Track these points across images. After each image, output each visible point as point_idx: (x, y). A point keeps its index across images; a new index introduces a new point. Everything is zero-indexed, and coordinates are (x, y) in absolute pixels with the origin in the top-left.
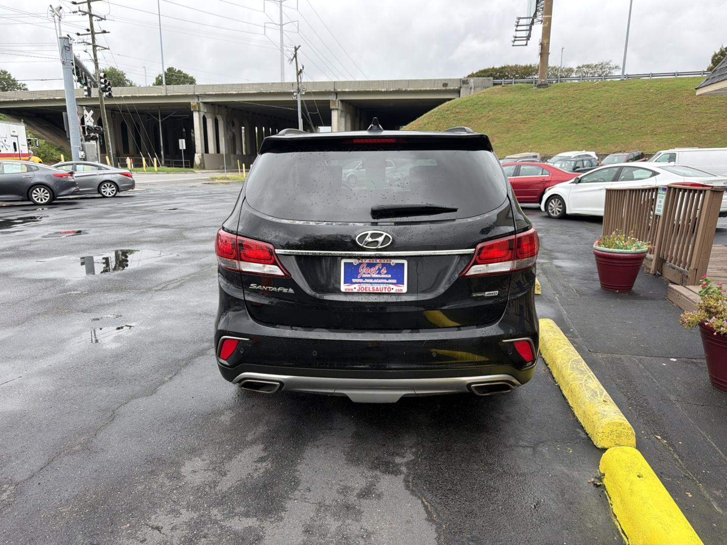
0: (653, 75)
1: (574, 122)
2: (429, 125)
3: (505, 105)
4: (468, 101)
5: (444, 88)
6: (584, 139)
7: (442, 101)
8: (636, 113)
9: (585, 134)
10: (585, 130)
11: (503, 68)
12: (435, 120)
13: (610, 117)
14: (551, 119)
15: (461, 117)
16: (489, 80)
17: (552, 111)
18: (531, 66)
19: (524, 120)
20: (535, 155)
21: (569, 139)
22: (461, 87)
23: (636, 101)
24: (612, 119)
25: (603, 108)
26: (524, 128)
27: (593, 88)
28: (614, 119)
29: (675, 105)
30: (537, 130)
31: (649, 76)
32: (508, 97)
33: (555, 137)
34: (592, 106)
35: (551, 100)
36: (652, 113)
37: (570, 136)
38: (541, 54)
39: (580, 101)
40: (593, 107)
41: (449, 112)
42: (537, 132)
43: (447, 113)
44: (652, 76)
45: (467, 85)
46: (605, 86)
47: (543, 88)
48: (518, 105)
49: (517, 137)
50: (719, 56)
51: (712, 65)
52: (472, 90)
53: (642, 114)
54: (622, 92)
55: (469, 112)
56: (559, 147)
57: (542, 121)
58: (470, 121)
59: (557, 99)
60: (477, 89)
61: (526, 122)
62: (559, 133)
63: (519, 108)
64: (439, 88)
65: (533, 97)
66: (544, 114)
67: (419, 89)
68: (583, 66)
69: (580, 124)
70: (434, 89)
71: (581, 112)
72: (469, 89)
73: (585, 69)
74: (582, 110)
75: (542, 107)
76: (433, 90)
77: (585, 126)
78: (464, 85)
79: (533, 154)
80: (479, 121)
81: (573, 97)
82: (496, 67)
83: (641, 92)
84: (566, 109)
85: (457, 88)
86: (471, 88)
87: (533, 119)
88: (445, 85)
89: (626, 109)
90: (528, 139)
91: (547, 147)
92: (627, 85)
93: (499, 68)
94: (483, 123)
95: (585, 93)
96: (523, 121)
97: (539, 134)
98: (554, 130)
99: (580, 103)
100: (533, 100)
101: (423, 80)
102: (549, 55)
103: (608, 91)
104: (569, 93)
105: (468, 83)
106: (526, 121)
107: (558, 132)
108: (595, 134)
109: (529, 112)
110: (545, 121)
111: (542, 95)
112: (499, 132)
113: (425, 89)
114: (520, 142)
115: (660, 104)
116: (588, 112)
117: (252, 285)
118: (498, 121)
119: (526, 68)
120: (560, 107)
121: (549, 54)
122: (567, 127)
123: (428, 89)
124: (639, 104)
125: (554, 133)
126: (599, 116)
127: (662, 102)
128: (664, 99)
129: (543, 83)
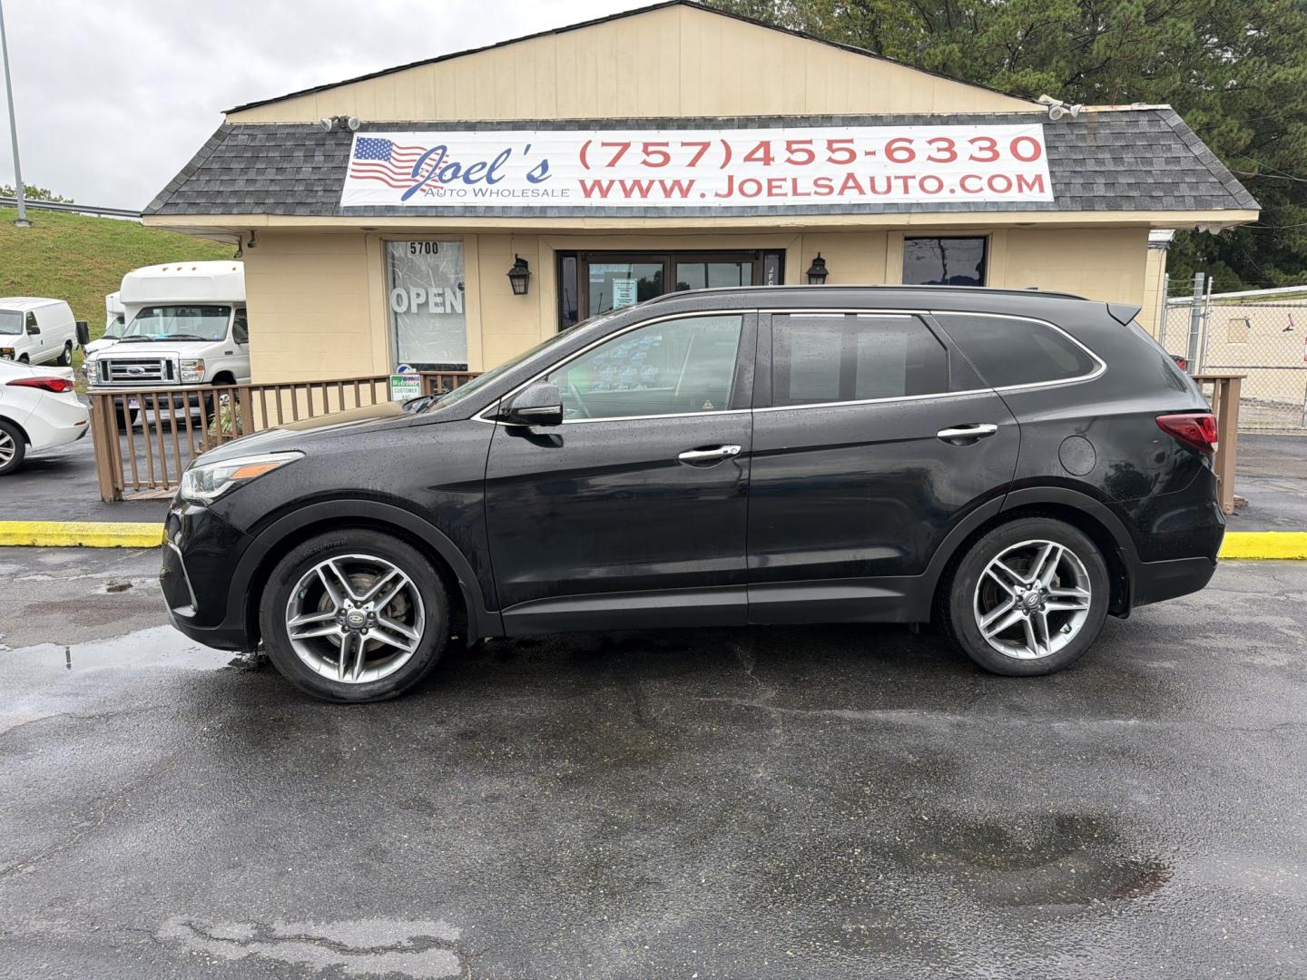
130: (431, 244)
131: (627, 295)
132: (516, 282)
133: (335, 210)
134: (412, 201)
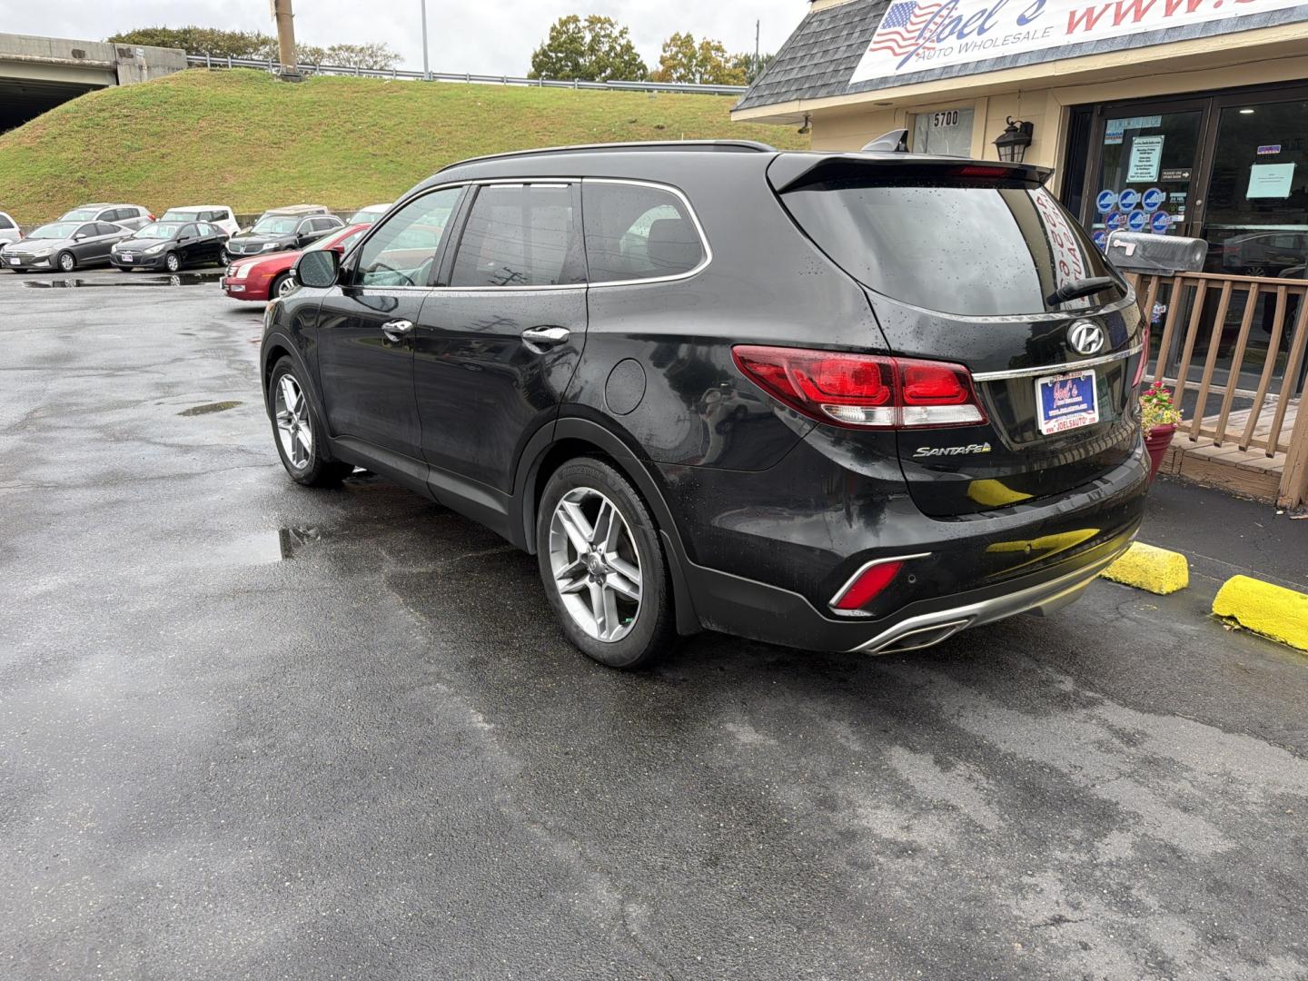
0: (471, 78)
1: (370, 149)
2: (65, 139)
3: (228, 108)
4: (144, 93)
5: (77, 61)
6: (394, 183)
7: (80, 90)
8: (467, 141)
9: (393, 173)
10: (392, 166)
11: (186, 32)
12: (76, 128)
13: (427, 144)
14: (326, 142)
15: (139, 127)
16: (178, 54)
17: (323, 127)
18: (242, 34)
19: (277, 141)
20: (320, 209)
21: (368, 180)
22: (117, 63)
23: (460, 119)
24: (430, 148)
25: (413, 129)
26: (280, 157)
27: (385, 90)
28: (435, 148)
29: (519, 131)
30: (307, 162)
31: (466, 79)
32: (232, 93)
33: (342, 177)
34: (393, 123)
35: (316, 106)
36: (491, 141)
37: (369, 177)
38: (277, 14)
39: (370, 113)
40: (395, 125)
41: (106, 114)
42: (308, 164)
43: (101, 115)
44: (470, 80)
45: (130, 60)
46: (403, 88)
47: (293, 81)
48: (255, 111)
49: (271, 173)
50: (541, 57)
51: (533, 70)
52: (145, 72)
53: (476, 143)
54: (435, 102)
55: (153, 118)
56: (355, 196)
57: (311, 145)
58: (163, 137)
59: (327, 105)
60: (155, 71)
61: (281, 146)
62: (349, 170)
63: (260, 118)
64: (66, 61)
65: (280, 98)
66: (310, 132)
67: (14, 56)
68: (340, 48)
69: (381, 156)
70: (54, 60)
71: (377, 132)
72: (138, 70)
73: (344, 54)
74: (376, 129)
75: (304, 119)
76: (52, 62)
77: (390, 158)
78: (124, 59)
79: (316, 207)
80: (183, 138)
81: (356, 105)
82: (169, 28)
83: (463, 104)
84: (349, 125)
85: (107, 63)
86: (141, 68)
87: (293, 141)
88: (78, 54)
89: (449, 133)
90: (293, 178)
91: (333, 194)
92: (439, 90)
93: (178, 32)
94: (191, 142)
95: (372, 98)
96: (275, 144)
97: (313, 170)
98: (338, 164)
99: (371, 117)
100: (281, 103)
101: (20, 38)
102: (294, 19)
103: (411, 99)
104: (345, 95)
105: (132, 57)
106: (280, 143)
107: (347, 168)
108: (411, 173)
109: (282, 126)
110: (317, 146)
111: (296, 96)
112: (232, 163)
113: (29, 57)
114: (280, 185)
115: (498, 127)
116: (388, 133)
117: (919, 450)
118: (223, 140)
119: (232, 37)
120: (336, 121)
121: (293, 16)
122: (359, 158)
123: (37, 58)
124: (466, 125)
125: (340, 169)
126: (408, 143)
127: (499, 124)
128: (501, 120)
129: (291, 72)
130: (952, 113)
131: (1148, 159)
132: (1002, 149)
133: (843, 89)
134: (906, 69)
